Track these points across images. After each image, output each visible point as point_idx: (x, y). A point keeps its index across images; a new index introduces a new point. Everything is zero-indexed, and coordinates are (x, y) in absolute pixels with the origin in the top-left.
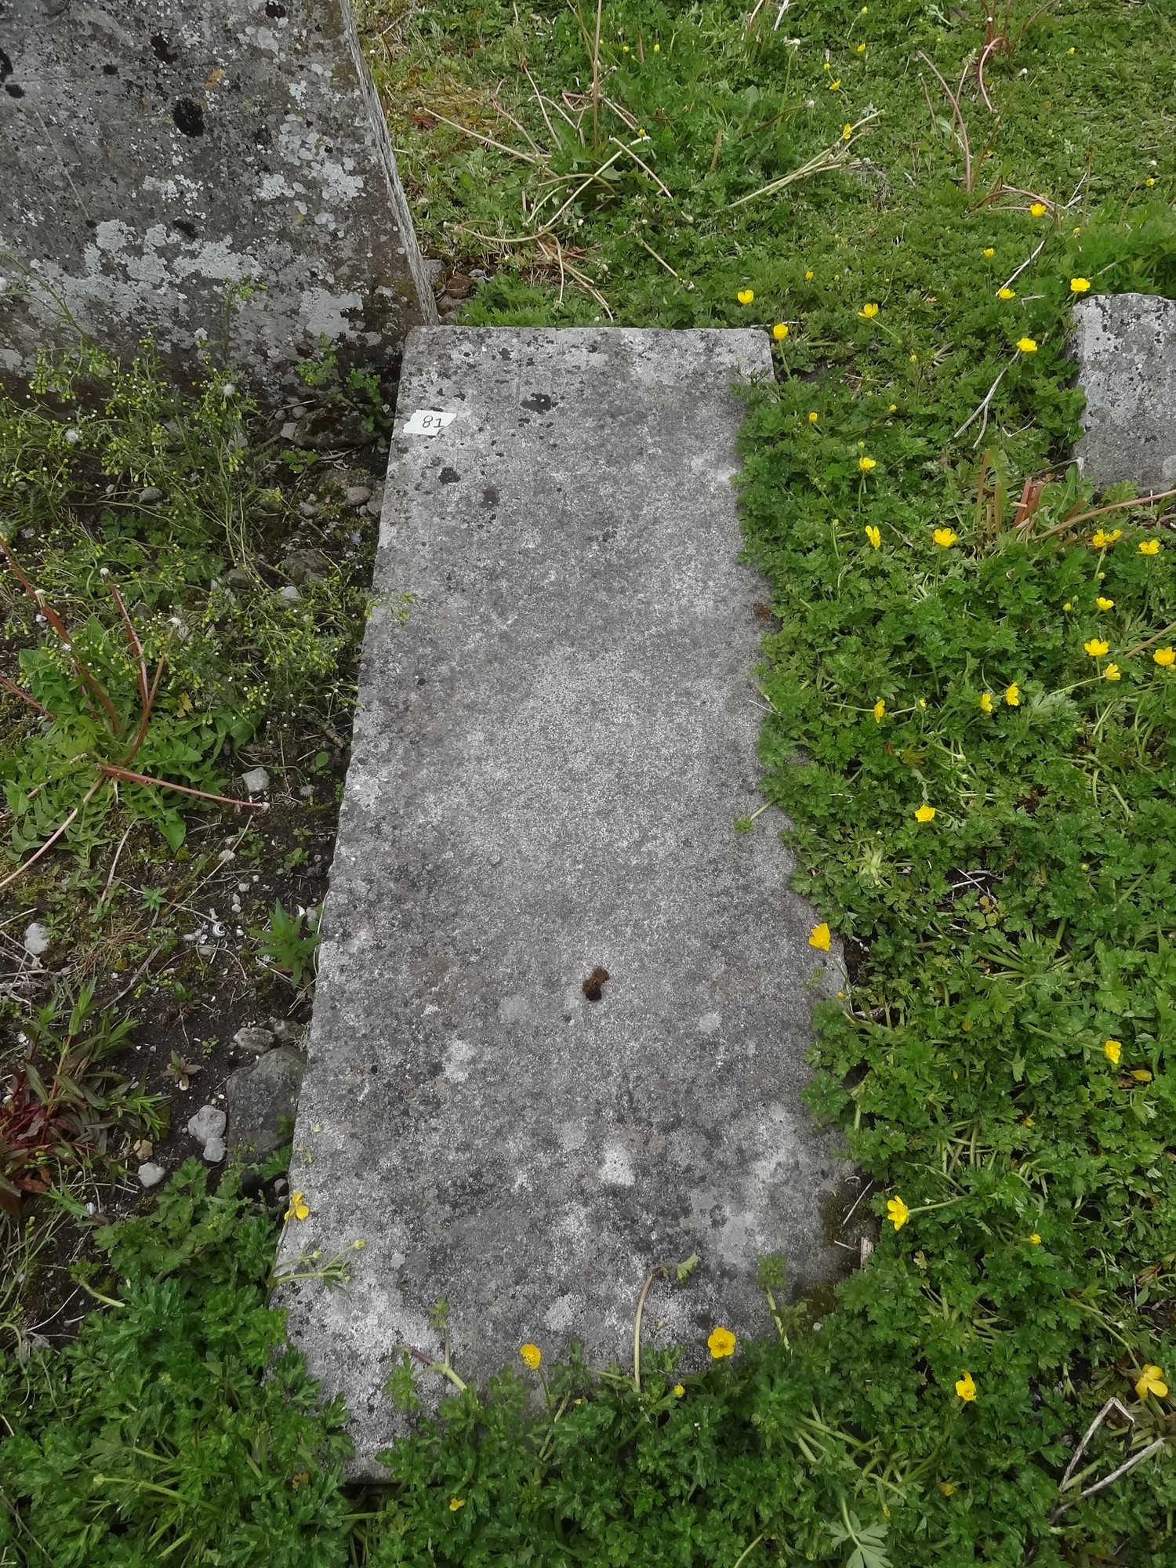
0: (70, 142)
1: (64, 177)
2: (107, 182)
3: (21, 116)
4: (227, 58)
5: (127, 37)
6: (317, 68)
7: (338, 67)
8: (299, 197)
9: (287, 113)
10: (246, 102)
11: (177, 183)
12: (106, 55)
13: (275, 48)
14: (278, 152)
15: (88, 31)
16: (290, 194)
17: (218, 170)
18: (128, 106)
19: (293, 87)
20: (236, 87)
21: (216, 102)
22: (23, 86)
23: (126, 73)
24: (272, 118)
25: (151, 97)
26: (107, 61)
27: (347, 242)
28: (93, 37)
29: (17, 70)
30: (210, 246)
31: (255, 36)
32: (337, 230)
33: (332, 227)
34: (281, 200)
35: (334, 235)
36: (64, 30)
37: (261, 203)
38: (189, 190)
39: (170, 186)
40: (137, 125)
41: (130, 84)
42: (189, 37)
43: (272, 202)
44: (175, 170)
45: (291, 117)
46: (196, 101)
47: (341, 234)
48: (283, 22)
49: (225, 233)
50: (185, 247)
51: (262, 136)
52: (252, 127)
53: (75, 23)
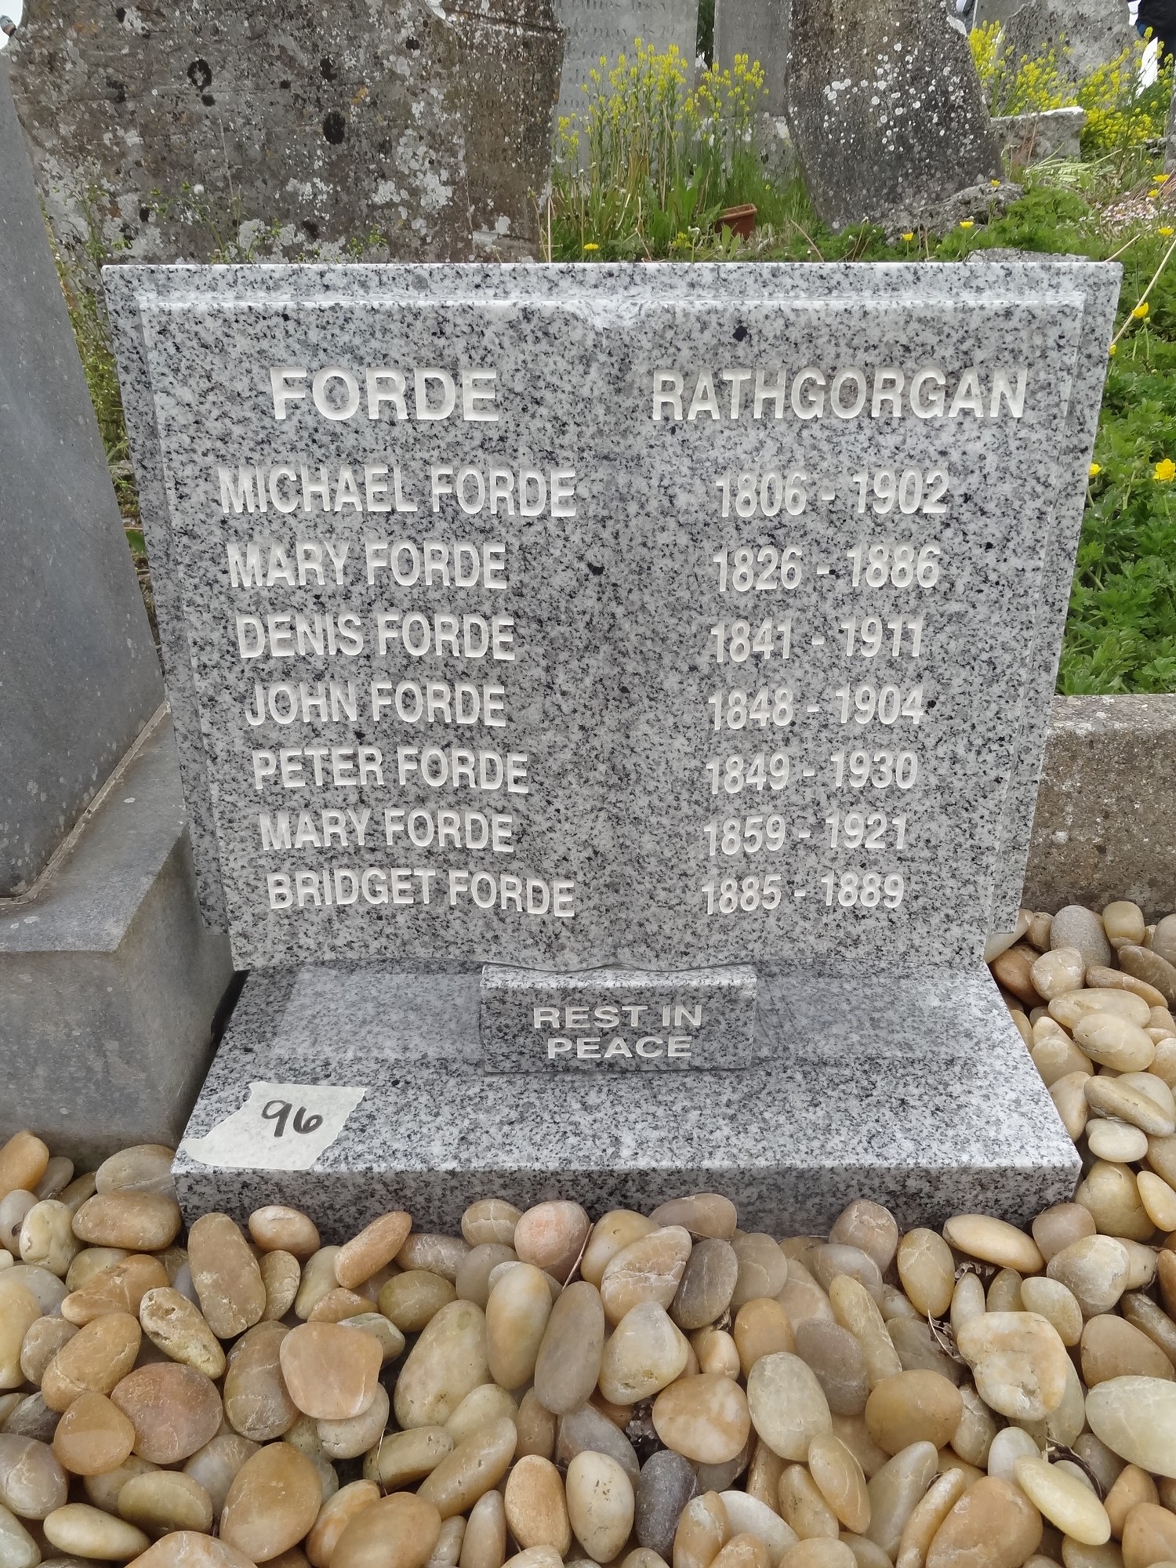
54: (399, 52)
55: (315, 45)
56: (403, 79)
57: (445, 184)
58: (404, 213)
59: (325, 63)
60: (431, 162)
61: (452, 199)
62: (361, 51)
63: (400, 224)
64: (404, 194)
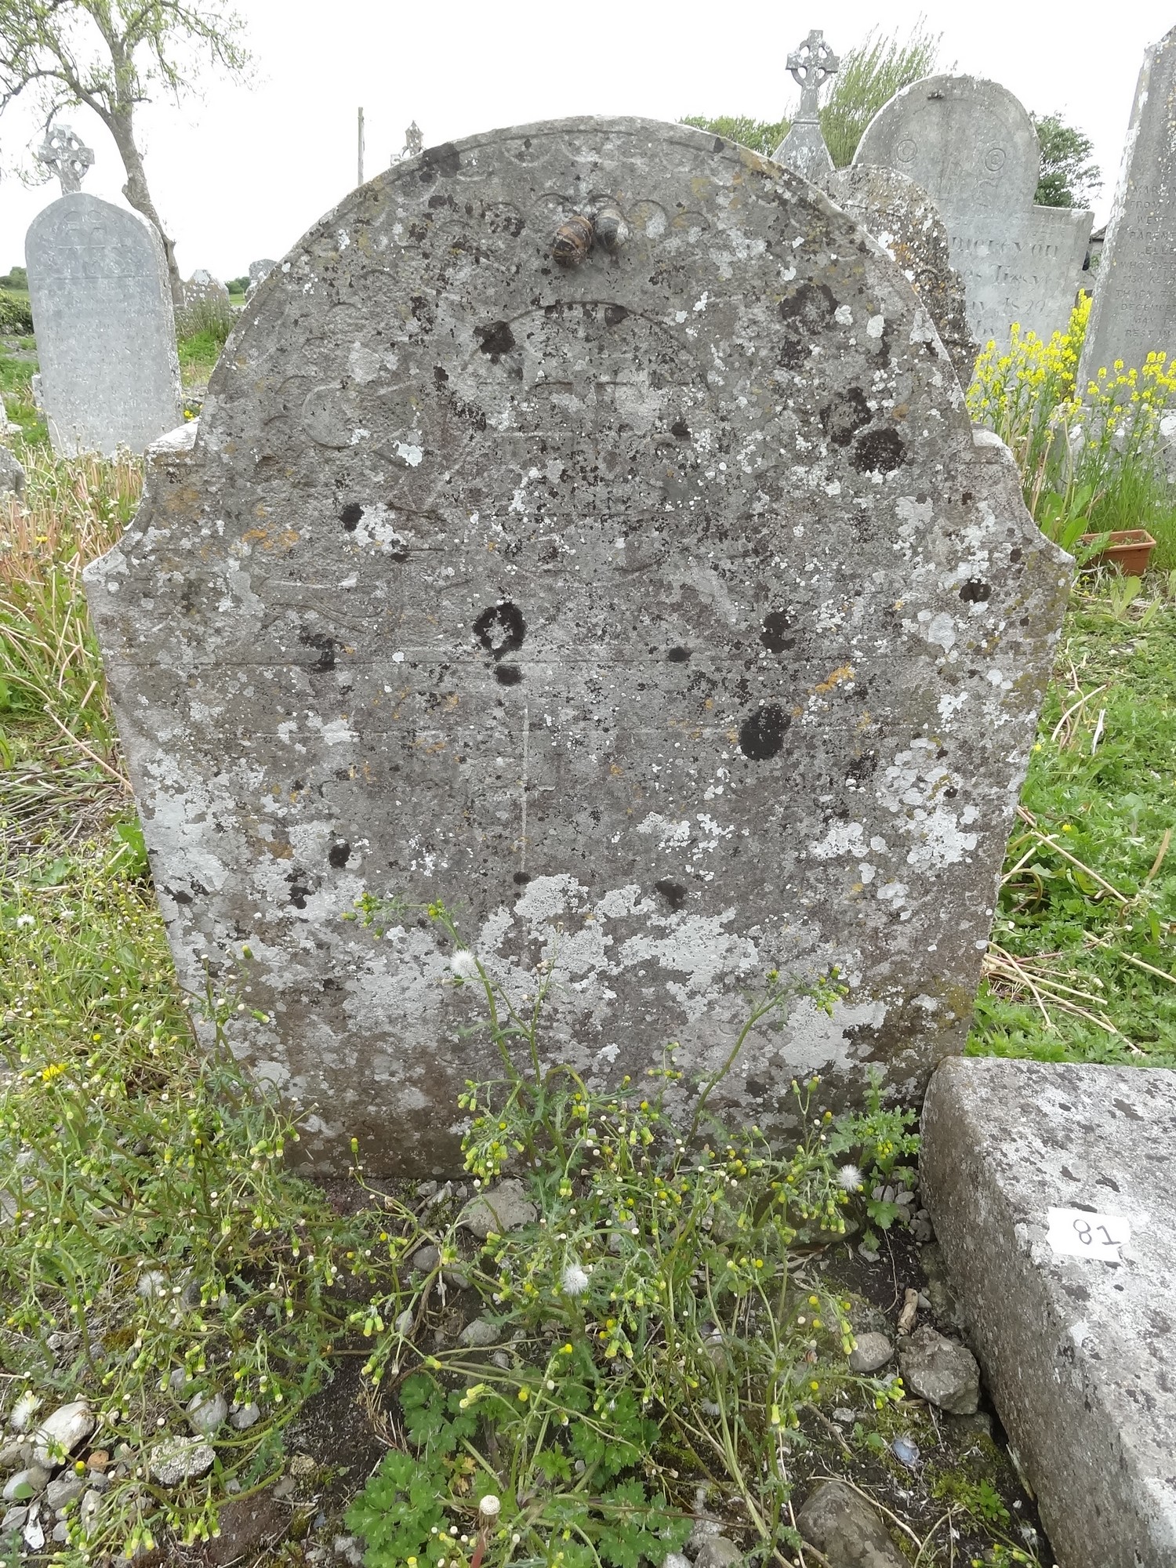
0: (557, 756)
1: (515, 804)
2: (583, 818)
3: (499, 713)
4: (869, 651)
5: (731, 611)
6: (995, 677)
7: (1027, 677)
8: (872, 858)
9: (918, 736)
10: (865, 717)
11: (696, 825)
12: (684, 633)
13: (948, 644)
14: (872, 790)
15: (676, 597)
16: (859, 851)
17: (771, 811)
18: (679, 709)
19: (946, 699)
20: (861, 693)
21: (820, 713)
22: (524, 669)
23: (700, 662)
24: (891, 742)
25: (723, 698)
26: (680, 642)
27: (908, 929)
28: (676, 607)
29: (529, 645)
30: (695, 921)
31: (927, 625)
32: (903, 909)
33: (898, 903)
34: (844, 860)
35: (894, 917)
36: (636, 594)
37: (811, 863)
38: (708, 837)
39: (683, 829)
40: (678, 736)
41: (700, 676)
42: (827, 617)
43: (825, 864)
44: (703, 806)
45: (922, 742)
46: (789, 709)
47: (904, 916)
48: (978, 608)
49: (729, 903)
50: (656, 920)
51: (861, 768)
52: (855, 753)
53: (659, 584)
54: (942, 604)
55: (762, 590)
56: (936, 651)
57: (967, 829)
58: (867, 873)
59: (776, 622)
60: (950, 794)
61: (973, 854)
62: (860, 601)
63: (856, 890)
64: (878, 844)
